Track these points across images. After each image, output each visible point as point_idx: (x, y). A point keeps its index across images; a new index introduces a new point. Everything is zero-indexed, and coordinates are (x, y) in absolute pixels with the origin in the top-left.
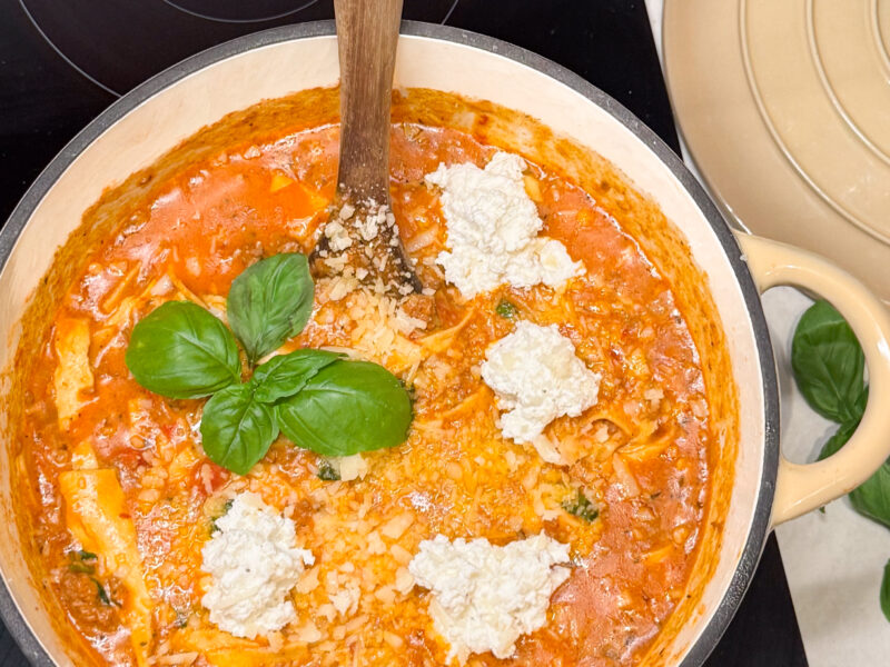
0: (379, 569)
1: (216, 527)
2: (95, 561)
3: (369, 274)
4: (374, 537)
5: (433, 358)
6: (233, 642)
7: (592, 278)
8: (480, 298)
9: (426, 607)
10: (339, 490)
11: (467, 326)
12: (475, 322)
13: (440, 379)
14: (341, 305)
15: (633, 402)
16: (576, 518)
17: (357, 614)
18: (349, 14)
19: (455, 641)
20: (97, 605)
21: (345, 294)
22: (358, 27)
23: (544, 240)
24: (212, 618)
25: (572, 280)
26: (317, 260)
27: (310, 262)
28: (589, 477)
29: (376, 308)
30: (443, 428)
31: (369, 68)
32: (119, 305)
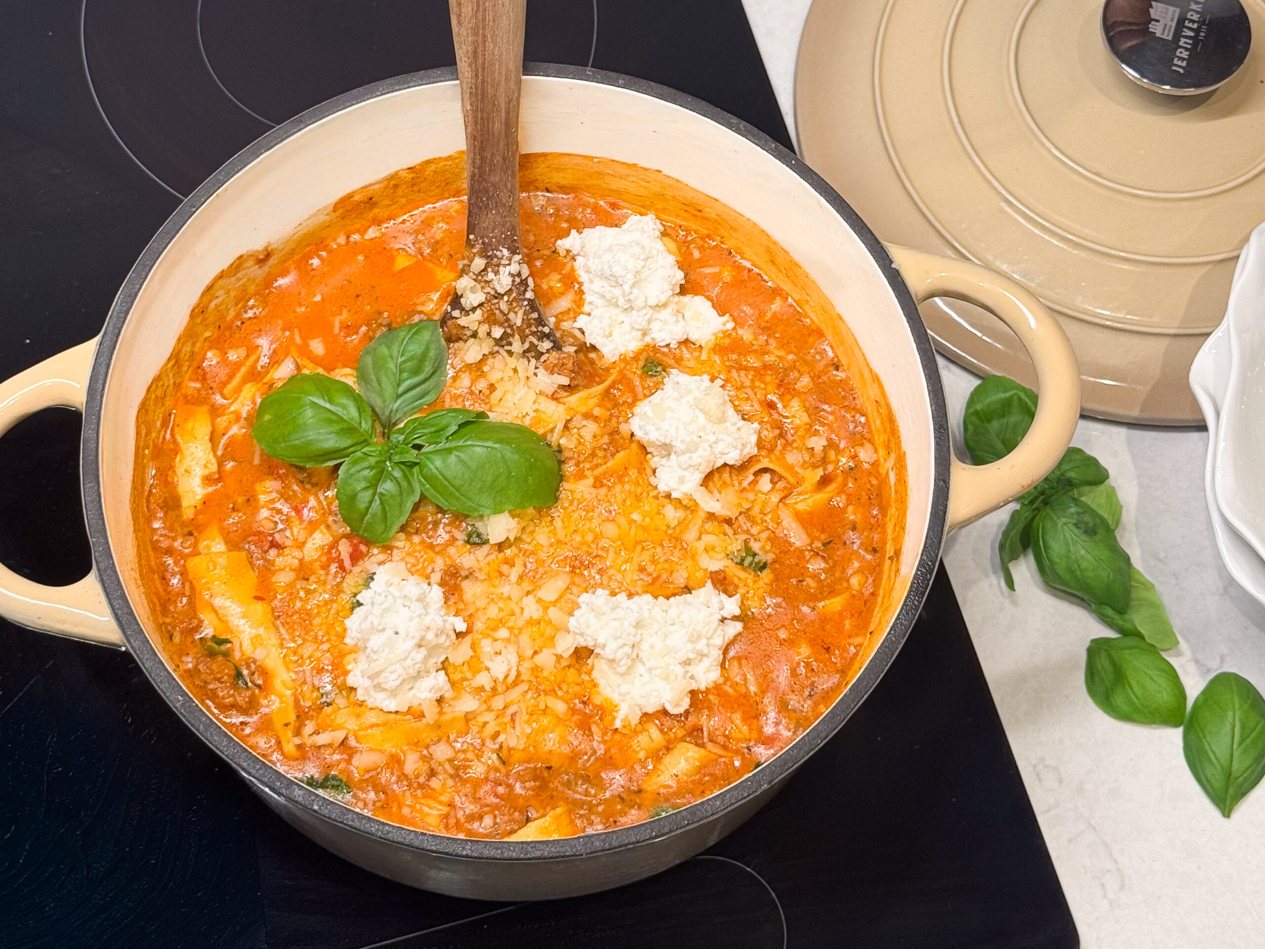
0: (537, 636)
1: (358, 601)
2: (229, 645)
3: (505, 332)
4: (529, 601)
5: (578, 417)
6: (383, 718)
7: (740, 332)
8: (623, 359)
9: (589, 673)
10: (488, 555)
11: (612, 386)
12: (620, 382)
13: (588, 438)
14: (477, 368)
15: (795, 451)
16: (745, 569)
17: (515, 683)
18: (470, 49)
19: (623, 701)
20: (235, 686)
21: (480, 357)
22: (480, 61)
23: (687, 299)
24: (360, 695)
25: (721, 335)
26: (449, 323)
27: (442, 327)
28: (754, 531)
29: (515, 370)
30: (595, 487)
31: (494, 105)
32: (241, 391)
